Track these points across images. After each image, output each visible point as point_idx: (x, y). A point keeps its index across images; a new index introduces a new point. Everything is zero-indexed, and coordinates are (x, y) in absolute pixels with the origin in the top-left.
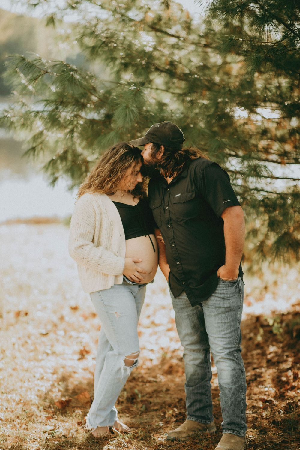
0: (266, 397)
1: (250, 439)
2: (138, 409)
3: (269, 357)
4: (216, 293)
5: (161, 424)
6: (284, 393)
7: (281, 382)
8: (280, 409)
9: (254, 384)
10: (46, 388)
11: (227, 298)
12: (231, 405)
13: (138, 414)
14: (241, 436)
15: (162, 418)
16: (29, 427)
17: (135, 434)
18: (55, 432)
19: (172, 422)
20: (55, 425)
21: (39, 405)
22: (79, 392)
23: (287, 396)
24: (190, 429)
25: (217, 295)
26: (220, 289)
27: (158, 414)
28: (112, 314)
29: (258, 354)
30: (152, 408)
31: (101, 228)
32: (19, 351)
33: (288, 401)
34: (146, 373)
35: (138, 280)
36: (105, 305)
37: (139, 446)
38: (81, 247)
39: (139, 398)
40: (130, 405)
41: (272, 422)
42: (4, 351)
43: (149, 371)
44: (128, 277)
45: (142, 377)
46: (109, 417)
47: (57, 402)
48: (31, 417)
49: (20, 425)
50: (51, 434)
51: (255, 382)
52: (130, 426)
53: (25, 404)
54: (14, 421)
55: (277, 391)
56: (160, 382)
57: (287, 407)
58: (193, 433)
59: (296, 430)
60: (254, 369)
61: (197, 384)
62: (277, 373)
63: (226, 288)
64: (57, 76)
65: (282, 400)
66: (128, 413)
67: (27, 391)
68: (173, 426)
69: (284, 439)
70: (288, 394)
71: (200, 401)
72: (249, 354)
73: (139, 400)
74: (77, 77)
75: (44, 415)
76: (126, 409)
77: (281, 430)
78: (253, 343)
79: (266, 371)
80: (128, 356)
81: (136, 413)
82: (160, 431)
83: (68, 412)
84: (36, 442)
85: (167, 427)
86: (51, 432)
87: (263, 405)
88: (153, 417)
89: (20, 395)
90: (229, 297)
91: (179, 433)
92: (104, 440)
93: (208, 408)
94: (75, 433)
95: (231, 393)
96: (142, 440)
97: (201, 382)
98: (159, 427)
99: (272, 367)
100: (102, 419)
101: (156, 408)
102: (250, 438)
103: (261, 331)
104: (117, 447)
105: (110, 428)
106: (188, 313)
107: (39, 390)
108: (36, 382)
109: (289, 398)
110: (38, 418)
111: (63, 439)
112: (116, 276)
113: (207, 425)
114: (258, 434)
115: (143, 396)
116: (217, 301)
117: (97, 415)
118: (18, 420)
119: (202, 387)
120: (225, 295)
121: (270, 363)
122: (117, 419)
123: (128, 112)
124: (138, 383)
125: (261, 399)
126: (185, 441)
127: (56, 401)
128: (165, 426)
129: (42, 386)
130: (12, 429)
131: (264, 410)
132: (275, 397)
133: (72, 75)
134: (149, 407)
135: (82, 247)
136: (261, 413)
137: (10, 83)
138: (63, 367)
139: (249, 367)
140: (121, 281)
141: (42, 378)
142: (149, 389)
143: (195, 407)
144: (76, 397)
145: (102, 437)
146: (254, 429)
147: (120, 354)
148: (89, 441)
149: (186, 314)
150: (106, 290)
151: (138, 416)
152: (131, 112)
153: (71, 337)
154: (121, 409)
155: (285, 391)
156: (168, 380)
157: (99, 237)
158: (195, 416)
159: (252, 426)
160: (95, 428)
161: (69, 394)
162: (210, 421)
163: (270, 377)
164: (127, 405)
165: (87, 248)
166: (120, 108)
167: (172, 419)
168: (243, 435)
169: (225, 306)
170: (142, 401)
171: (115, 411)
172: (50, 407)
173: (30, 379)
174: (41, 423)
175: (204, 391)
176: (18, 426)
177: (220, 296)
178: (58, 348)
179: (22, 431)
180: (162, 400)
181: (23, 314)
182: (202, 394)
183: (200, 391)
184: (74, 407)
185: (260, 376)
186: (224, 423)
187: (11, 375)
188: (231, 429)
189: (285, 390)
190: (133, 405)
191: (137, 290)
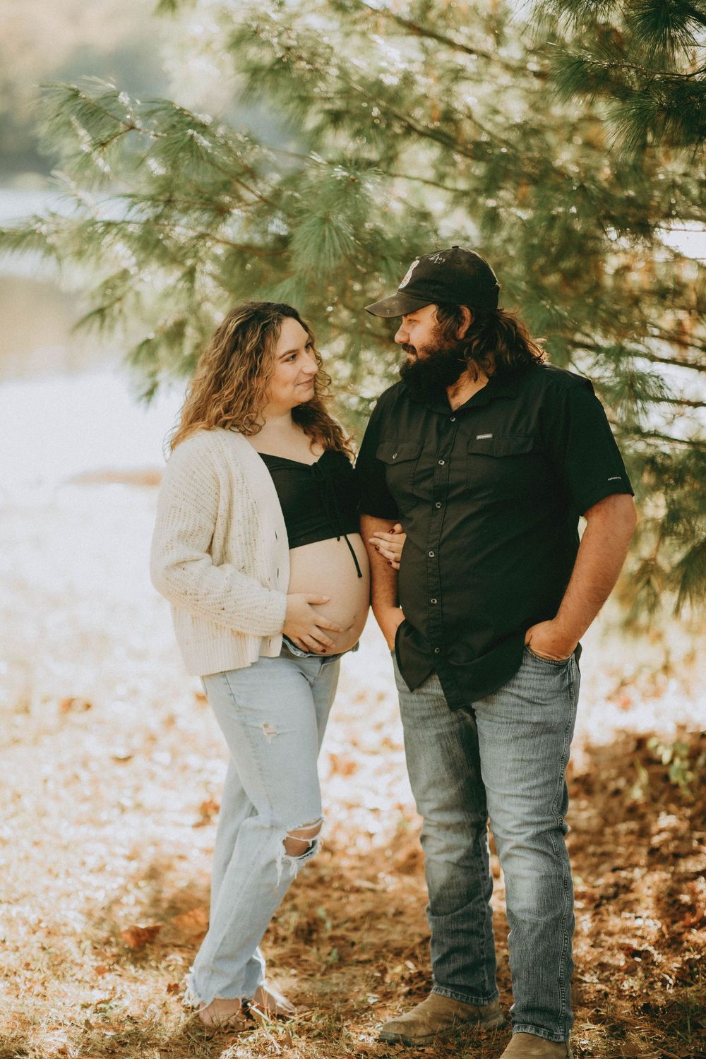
0: (635, 943)
1: (583, 1049)
2: (320, 959)
3: (656, 840)
4: (513, 686)
5: (372, 999)
6: (680, 934)
7: (677, 907)
8: (668, 974)
9: (611, 908)
10: (106, 896)
11: (540, 702)
12: (534, 964)
13: (319, 971)
14: (557, 1040)
15: (375, 985)
16: (49, 993)
17: (304, 1023)
18: (111, 1008)
19: (399, 996)
20: (114, 989)
21: (83, 938)
22: (185, 907)
23: (688, 941)
24: (436, 1017)
25: (515, 691)
26: (525, 675)
27: (367, 972)
28: (258, 728)
29: (631, 832)
30: (355, 957)
31: (230, 517)
32: (57, 798)
33: (687, 956)
34: (353, 868)
35: (320, 648)
36: (240, 708)
37: (309, 1054)
38: (181, 564)
39: (326, 930)
40: (301, 946)
41: (642, 1008)
42: (19, 796)
43: (358, 864)
44: (296, 641)
45: (341, 877)
46: (243, 975)
47: (126, 932)
48: (58, 965)
49: (28, 985)
50: (102, 1010)
51: (613, 902)
52: (295, 1000)
53: (49, 933)
54: (15, 973)
55: (664, 929)
56: (384, 891)
57: (684, 971)
58: (445, 1026)
59: (700, 1030)
60: (614, 870)
61: (457, 909)
62: (669, 883)
63: (539, 676)
64: (155, 138)
65: (675, 950)
66: (294, 968)
67: (59, 898)
68: (399, 1005)
69: (665, 1052)
70: (691, 937)
71: (465, 950)
72: (608, 831)
73: (325, 935)
74: (204, 142)
75: (90, 961)
76: (291, 957)
77: (662, 1029)
78: (621, 803)
79: (643, 877)
80: (294, 831)
81: (315, 967)
82: (365, 1017)
83: (150, 958)
84: (62, 1030)
85: (384, 1007)
86: (102, 1006)
87: (626, 962)
88: (355, 981)
89: (42, 908)
90: (546, 700)
91: (411, 1024)
92: (226, 1033)
93: (484, 968)
94: (159, 1012)
95: (536, 934)
96: (320, 1039)
97: (466, 904)
98: (365, 1007)
99: (659, 866)
100: (227, 982)
101: (364, 957)
102: (583, 1046)
103: (644, 775)
104: (255, 1052)
105: (245, 1006)
106: (440, 731)
107: (88, 899)
108: (84, 878)
109: (692, 949)
110: (76, 969)
111: (129, 1027)
112: (265, 638)
113: (481, 1009)
114: (604, 1037)
115: (335, 927)
116: (515, 705)
117: (213, 972)
118: (25, 971)
119: (470, 916)
120: (536, 694)
121: (657, 857)
122: (263, 983)
123: (327, 233)
124: (329, 892)
125: (622, 948)
126: (421, 1046)
127: (124, 928)
128: (381, 1005)
129: (98, 888)
130: (8, 993)
131: (626, 976)
132: (657, 944)
133: (192, 136)
134: (349, 955)
135: (184, 566)
136: (619, 983)
137: (55, 149)
138: (155, 844)
139: (603, 863)
140: (276, 648)
141: (101, 869)
142: (354, 907)
143: (452, 965)
144: (173, 920)
145: (222, 1026)
146: (595, 1023)
147: (274, 827)
148: (189, 1033)
149: (434, 732)
150: (239, 669)
151: (318, 976)
152: (334, 234)
153: (185, 768)
154: (280, 955)
155: (682, 930)
156: (404, 889)
157: (226, 540)
158: (453, 986)
159: (593, 1014)
160: (209, 1002)
161: (161, 912)
162: (489, 1000)
163: (650, 892)
164: (294, 946)
165: (195, 569)
166: (308, 223)
167: (399, 988)
168: (562, 1038)
169: (535, 719)
170: (332, 938)
171: (259, 963)
172: (107, 943)
173: (70, 870)
174: (80, 982)
175: (473, 925)
176: (23, 987)
177: (522, 693)
178: (151, 795)
179: (30, 1001)
180: (381, 938)
181: (79, 705)
182: (470, 933)
183: (465, 926)
184: (164, 946)
185: (626, 887)
186: (515, 1008)
187: (27, 858)
188: (533, 1024)
189: (685, 927)
190: (308, 948)
191: (318, 669)
